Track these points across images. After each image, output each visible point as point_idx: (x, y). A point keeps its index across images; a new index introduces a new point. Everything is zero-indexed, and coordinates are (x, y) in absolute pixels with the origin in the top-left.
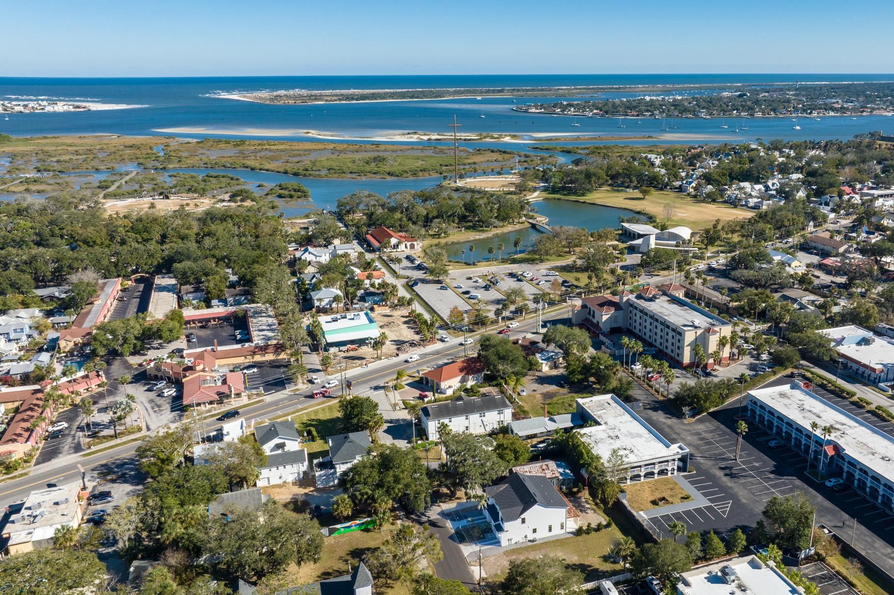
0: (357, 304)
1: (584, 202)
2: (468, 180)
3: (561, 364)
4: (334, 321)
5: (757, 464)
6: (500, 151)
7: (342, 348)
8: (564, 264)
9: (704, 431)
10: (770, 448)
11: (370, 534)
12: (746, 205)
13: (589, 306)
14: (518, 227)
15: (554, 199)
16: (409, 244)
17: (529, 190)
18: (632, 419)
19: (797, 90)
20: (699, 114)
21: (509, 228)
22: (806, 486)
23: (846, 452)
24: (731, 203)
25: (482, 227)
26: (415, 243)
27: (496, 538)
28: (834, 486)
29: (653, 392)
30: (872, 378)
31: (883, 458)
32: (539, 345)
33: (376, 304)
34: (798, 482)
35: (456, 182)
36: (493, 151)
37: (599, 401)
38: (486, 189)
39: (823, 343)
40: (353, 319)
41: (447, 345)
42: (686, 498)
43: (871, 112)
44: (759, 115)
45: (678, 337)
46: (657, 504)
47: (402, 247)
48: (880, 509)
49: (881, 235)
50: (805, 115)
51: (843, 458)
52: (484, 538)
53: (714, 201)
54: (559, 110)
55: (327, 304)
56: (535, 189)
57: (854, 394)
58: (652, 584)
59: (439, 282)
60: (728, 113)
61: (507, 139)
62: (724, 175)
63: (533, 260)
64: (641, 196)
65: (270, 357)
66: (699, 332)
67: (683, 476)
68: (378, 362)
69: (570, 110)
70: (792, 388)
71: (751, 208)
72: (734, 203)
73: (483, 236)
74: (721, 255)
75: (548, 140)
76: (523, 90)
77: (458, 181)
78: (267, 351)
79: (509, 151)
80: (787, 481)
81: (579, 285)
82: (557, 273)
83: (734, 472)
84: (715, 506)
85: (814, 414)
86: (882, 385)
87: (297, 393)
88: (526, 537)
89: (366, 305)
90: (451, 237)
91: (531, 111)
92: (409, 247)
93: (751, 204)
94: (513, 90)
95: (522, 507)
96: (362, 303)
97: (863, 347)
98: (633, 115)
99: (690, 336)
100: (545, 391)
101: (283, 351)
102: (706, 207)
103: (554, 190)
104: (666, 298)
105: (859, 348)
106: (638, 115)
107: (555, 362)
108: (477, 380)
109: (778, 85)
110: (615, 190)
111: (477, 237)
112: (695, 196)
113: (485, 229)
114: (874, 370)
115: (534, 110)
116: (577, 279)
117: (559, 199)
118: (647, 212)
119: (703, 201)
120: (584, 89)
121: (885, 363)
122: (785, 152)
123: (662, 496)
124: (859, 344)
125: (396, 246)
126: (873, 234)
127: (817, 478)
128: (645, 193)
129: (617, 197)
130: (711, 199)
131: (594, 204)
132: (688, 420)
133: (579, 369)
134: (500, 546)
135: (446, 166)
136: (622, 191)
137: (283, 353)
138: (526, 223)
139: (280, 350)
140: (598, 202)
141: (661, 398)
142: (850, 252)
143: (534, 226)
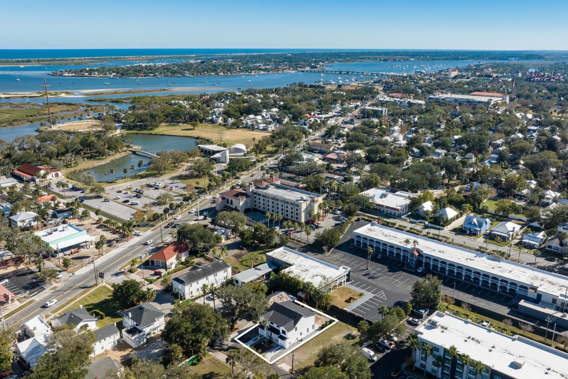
0: (51, 220)
1: (156, 134)
2: (59, 125)
3: (230, 236)
4: (49, 234)
5: (379, 269)
6: (66, 104)
7: (65, 253)
8: (178, 175)
9: (340, 258)
10: (379, 259)
11: (198, 366)
12: (258, 129)
13: (227, 198)
14: (123, 154)
15: (134, 133)
16: (54, 173)
17: (113, 129)
18: (305, 259)
19: (232, 58)
20: (185, 74)
21: (118, 156)
22: (410, 275)
23: (424, 252)
24: (249, 128)
25: (99, 156)
26: (59, 172)
27: (279, 345)
28: (423, 271)
29: (296, 242)
30: (397, 214)
31: (440, 252)
32: (208, 226)
33: (66, 218)
34: (405, 274)
35: (51, 127)
36: (59, 104)
37: (279, 252)
38: (80, 131)
39: (366, 199)
40: (63, 230)
41: (142, 237)
42: (361, 295)
43: (283, 71)
44: (222, 74)
45: (296, 208)
46: (350, 302)
47: (49, 177)
48: (449, 278)
49: (342, 139)
50: (248, 73)
51: (422, 256)
52: (272, 347)
53: (238, 127)
54: (87, 74)
55: (27, 224)
56: (116, 128)
57: (395, 224)
58: (384, 343)
59: (100, 197)
60: (203, 73)
61: (63, 95)
62: (237, 111)
63: (154, 174)
64: (192, 127)
65: (11, 269)
66: (308, 202)
67: (350, 284)
68: (102, 257)
69: (95, 74)
70: (372, 225)
71: (262, 130)
72: (252, 128)
73: (103, 162)
74: (269, 159)
75: (94, 94)
76: (47, 61)
77: (52, 126)
78: (8, 265)
79: (73, 103)
80: (399, 274)
81: (199, 186)
82: (179, 181)
83: (372, 276)
84: (377, 295)
85: (392, 236)
86: (403, 217)
87: (57, 289)
88: (297, 339)
89: (58, 220)
90: (80, 165)
91: (64, 75)
92: (54, 176)
93: (261, 128)
94: (38, 60)
95: (293, 321)
96: (54, 219)
97: (384, 199)
98: (142, 76)
99: (304, 206)
100: (233, 254)
101: (22, 262)
102: (235, 131)
103: (129, 128)
104: (272, 187)
105: (382, 199)
106: (145, 76)
107: (227, 235)
108: (186, 255)
109: (218, 56)
110: (172, 125)
111: (100, 164)
112: (225, 125)
113: (101, 157)
114: (398, 210)
115: (67, 74)
116: (198, 183)
117: (137, 133)
118: (203, 137)
119: (231, 128)
120: (92, 59)
121: (400, 205)
122: (257, 96)
123: (349, 297)
124: (381, 197)
125: (44, 177)
126: (339, 139)
127: (412, 269)
128: (194, 125)
129: (176, 129)
130: (236, 126)
131: (163, 135)
132: (327, 254)
133: (251, 236)
134: (285, 348)
135: (31, 116)
136: (176, 125)
137: (22, 264)
138: (128, 151)
139: (19, 262)
140: (165, 133)
141: (303, 245)
142: (335, 150)
143: (134, 153)
